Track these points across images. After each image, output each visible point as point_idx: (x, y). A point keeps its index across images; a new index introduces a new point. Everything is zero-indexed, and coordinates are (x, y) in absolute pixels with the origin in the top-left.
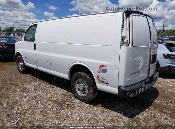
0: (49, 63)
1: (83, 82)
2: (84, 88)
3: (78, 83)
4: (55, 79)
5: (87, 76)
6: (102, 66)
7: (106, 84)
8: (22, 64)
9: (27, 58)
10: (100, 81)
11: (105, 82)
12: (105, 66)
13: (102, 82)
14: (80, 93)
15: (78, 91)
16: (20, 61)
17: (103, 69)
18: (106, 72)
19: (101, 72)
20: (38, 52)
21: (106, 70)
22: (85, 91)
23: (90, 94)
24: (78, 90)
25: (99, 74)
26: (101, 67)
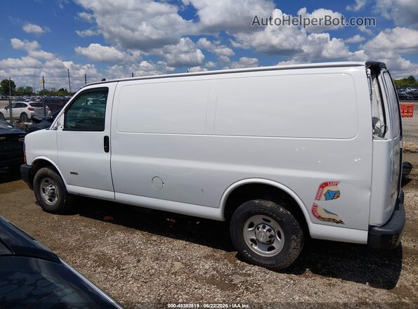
0: (157, 182)
1: (265, 222)
2: (271, 237)
3: (251, 225)
4: (172, 220)
5: (281, 210)
6: (325, 184)
7: (338, 223)
8: (54, 189)
9: (77, 174)
10: (319, 217)
11: (334, 220)
12: (336, 183)
13: (324, 219)
14: (259, 250)
15: (252, 245)
16: (47, 181)
17: (328, 191)
18: (338, 197)
19: (323, 197)
20: (116, 158)
21: (339, 192)
22: (273, 243)
23: (290, 250)
24: (250, 243)
25: (317, 202)
26: (323, 188)
